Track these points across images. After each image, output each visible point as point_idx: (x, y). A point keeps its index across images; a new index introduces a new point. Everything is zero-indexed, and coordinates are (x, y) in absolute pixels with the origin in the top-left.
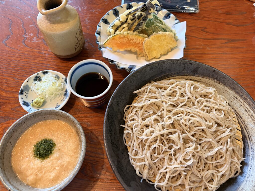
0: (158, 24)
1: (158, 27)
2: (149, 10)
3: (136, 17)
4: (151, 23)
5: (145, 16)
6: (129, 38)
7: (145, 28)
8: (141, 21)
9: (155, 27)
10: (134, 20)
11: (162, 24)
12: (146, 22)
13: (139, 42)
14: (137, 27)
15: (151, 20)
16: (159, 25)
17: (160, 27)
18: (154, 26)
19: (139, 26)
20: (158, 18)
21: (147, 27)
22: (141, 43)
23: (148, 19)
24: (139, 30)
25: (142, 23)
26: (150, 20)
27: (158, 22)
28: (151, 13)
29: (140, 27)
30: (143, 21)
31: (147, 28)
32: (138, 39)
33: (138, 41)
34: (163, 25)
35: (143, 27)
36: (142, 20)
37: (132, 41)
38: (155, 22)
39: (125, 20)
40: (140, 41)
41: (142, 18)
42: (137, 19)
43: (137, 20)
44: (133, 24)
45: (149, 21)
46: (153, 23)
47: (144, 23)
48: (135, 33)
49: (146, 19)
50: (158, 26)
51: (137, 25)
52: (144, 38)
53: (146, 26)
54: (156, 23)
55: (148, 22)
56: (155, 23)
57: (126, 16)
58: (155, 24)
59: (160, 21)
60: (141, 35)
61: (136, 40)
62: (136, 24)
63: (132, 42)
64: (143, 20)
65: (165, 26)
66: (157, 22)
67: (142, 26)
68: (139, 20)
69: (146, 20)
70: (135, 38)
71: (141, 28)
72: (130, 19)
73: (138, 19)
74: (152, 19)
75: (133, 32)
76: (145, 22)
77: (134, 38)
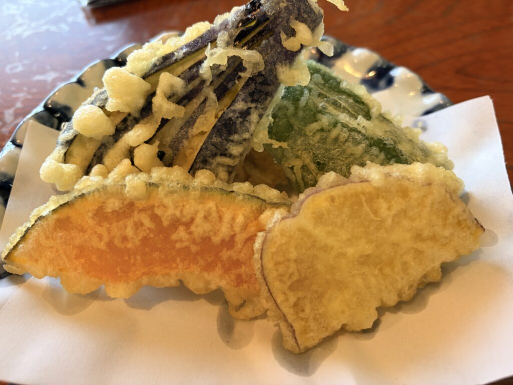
0: (344, 117)
1: (345, 135)
2: (283, 36)
3: (203, 82)
4: (301, 113)
5: (260, 74)
6: (158, 212)
7: (267, 147)
8: (240, 106)
9: (325, 134)
10: (196, 103)
11: (368, 116)
12: (270, 111)
13: (233, 237)
14: (216, 140)
15: (302, 94)
16: (353, 123)
17: (359, 132)
18: (322, 130)
19: (230, 133)
20: (339, 83)
21: (279, 140)
22: (240, 239)
23: (282, 91)
24: (231, 156)
25: (245, 114)
26: (294, 95)
27: (343, 104)
28: (299, 51)
29: (236, 137)
30: (253, 105)
31: (276, 144)
32: (221, 218)
33: (224, 230)
34: (376, 122)
35: (255, 140)
36: (242, 96)
37: (181, 233)
38: (324, 108)
39: (141, 102)
40: (237, 229)
41: (240, 84)
42: (215, 91)
43: (213, 96)
44: (190, 122)
45: (285, 102)
46: (314, 114)
47: (261, 116)
48: (203, 177)
49: (270, 88)
50: (344, 126)
51: (216, 130)
52: (261, 211)
53: (273, 132)
54: (331, 109)
55: (280, 108)
56: (322, 112)
57: (145, 77)
58: (325, 120)
59: (351, 101)
60: (244, 187)
61: (207, 227)
62: (207, 122)
63: (181, 241)
64: (251, 94)
65: (385, 127)
66: (335, 104)
67: (246, 135)
68: (227, 100)
69: (270, 95)
70: (201, 215)
71: (239, 143)
72: (169, 98)
73: (221, 92)
74: (306, 92)
75: (193, 171)
76: (265, 109)
77: (196, 212)
